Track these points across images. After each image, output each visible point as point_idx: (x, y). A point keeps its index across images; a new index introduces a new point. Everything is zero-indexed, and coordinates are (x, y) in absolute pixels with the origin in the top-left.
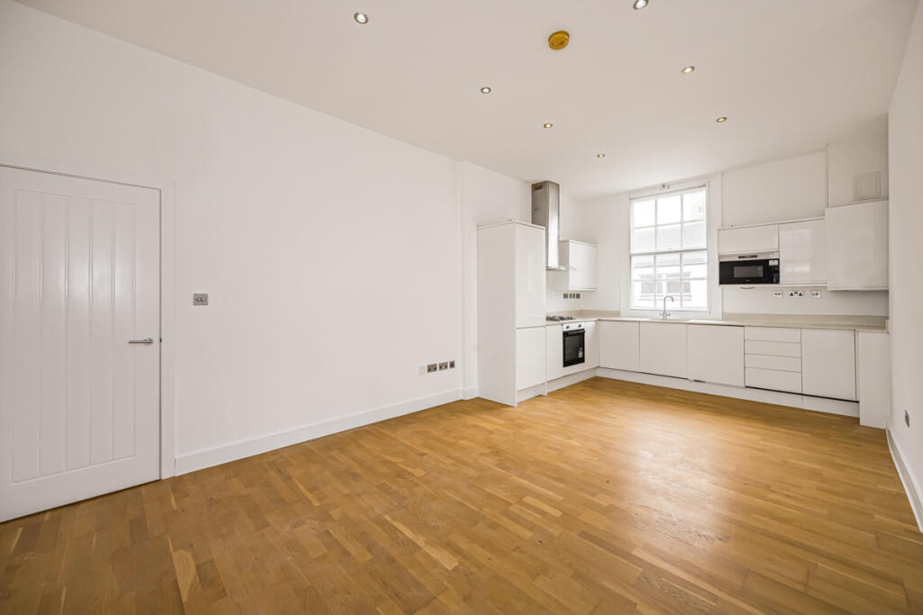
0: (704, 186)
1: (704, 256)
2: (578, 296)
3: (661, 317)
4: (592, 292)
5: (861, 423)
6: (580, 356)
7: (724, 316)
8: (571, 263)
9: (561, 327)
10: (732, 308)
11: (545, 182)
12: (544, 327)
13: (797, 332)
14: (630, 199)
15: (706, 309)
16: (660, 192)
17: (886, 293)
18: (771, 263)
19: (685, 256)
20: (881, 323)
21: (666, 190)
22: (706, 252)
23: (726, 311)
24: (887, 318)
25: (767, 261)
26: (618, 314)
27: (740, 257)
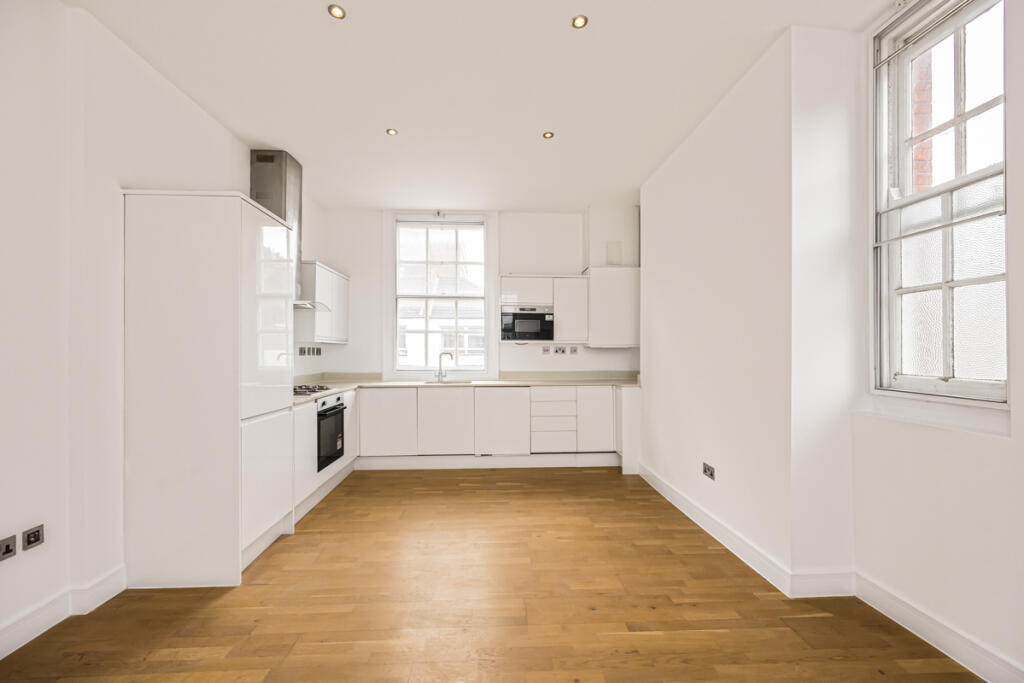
0: (482, 224)
1: (480, 305)
2: (319, 352)
3: (437, 379)
4: (342, 345)
5: (624, 472)
6: (339, 447)
7: (502, 375)
8: (318, 298)
9: (313, 404)
10: (509, 367)
11: (281, 153)
12: (290, 408)
13: (572, 390)
14: (397, 221)
15: (482, 368)
16: (432, 219)
17: (638, 349)
18: (548, 318)
19: (462, 304)
20: (633, 377)
21: (438, 219)
22: (482, 301)
23: (503, 370)
24: (639, 372)
25: (543, 315)
26: (378, 377)
27: (521, 309)
